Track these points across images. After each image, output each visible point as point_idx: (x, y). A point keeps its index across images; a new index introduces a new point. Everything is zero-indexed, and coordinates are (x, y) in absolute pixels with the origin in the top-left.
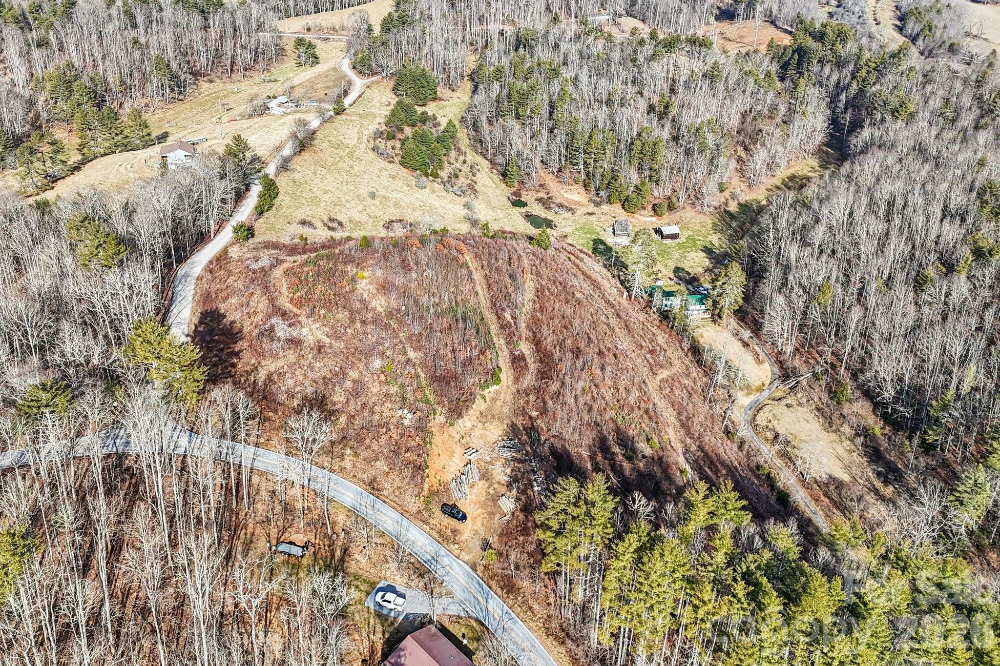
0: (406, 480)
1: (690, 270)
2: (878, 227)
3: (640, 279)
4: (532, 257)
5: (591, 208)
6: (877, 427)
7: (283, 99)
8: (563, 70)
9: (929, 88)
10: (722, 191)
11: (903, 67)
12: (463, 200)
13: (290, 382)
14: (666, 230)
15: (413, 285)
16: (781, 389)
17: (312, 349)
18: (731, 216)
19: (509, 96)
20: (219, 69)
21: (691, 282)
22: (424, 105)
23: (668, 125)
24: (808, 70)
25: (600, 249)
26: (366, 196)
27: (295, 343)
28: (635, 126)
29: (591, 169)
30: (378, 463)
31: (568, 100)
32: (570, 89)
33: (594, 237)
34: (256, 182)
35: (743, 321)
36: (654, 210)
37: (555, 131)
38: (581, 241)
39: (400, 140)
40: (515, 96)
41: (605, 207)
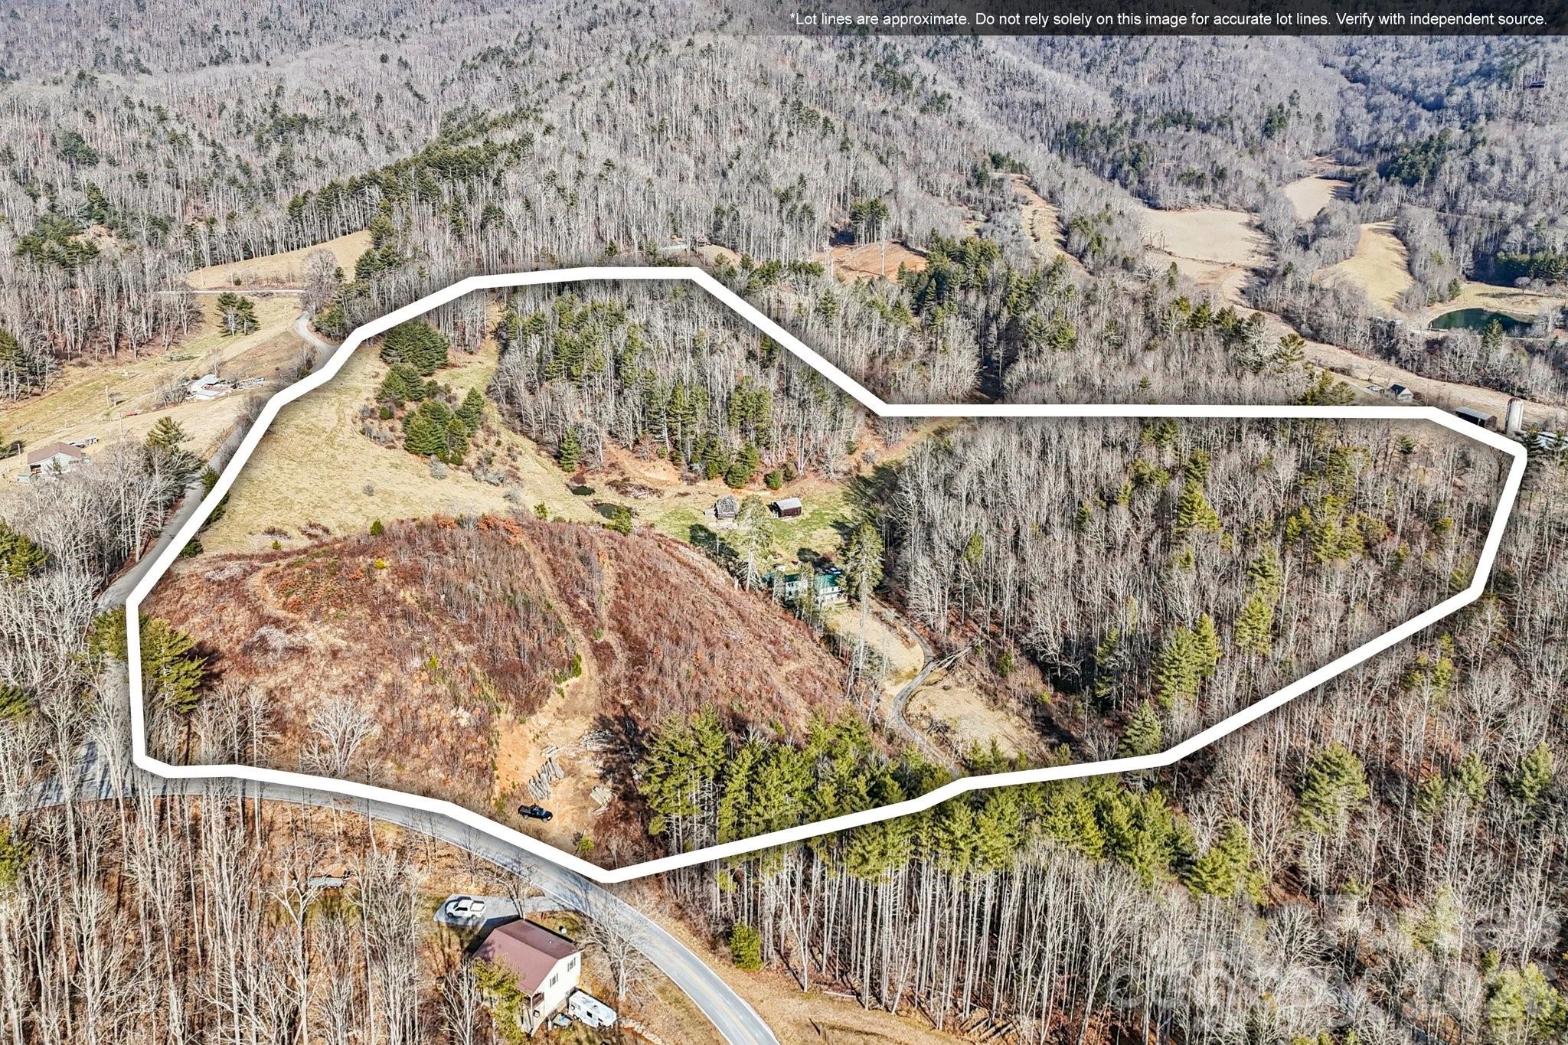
0: (470, 785)
1: (818, 551)
2: (1031, 465)
3: (755, 564)
4: (607, 540)
5: (684, 487)
6: (1046, 693)
7: (212, 379)
8: (628, 314)
9: (1092, 310)
10: (851, 452)
11: (1061, 287)
12: (502, 490)
13: (298, 697)
14: (784, 505)
15: (451, 572)
16: (937, 672)
17: (323, 655)
18: (867, 482)
19: (556, 352)
20: (97, 346)
21: (821, 564)
22: (430, 375)
23: (774, 373)
24: (950, 299)
25: (700, 536)
26: (359, 492)
27: (300, 651)
28: (732, 378)
29: (679, 437)
30: (431, 771)
31: (639, 350)
32: (640, 336)
33: (690, 523)
34: (195, 485)
35: (886, 600)
36: (767, 482)
37: (626, 391)
38: (674, 529)
39: (400, 419)
40: (565, 351)
41: (702, 484)
